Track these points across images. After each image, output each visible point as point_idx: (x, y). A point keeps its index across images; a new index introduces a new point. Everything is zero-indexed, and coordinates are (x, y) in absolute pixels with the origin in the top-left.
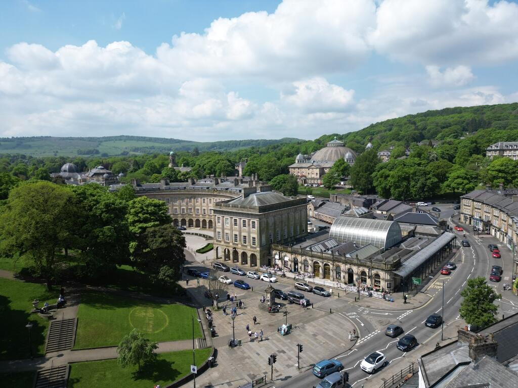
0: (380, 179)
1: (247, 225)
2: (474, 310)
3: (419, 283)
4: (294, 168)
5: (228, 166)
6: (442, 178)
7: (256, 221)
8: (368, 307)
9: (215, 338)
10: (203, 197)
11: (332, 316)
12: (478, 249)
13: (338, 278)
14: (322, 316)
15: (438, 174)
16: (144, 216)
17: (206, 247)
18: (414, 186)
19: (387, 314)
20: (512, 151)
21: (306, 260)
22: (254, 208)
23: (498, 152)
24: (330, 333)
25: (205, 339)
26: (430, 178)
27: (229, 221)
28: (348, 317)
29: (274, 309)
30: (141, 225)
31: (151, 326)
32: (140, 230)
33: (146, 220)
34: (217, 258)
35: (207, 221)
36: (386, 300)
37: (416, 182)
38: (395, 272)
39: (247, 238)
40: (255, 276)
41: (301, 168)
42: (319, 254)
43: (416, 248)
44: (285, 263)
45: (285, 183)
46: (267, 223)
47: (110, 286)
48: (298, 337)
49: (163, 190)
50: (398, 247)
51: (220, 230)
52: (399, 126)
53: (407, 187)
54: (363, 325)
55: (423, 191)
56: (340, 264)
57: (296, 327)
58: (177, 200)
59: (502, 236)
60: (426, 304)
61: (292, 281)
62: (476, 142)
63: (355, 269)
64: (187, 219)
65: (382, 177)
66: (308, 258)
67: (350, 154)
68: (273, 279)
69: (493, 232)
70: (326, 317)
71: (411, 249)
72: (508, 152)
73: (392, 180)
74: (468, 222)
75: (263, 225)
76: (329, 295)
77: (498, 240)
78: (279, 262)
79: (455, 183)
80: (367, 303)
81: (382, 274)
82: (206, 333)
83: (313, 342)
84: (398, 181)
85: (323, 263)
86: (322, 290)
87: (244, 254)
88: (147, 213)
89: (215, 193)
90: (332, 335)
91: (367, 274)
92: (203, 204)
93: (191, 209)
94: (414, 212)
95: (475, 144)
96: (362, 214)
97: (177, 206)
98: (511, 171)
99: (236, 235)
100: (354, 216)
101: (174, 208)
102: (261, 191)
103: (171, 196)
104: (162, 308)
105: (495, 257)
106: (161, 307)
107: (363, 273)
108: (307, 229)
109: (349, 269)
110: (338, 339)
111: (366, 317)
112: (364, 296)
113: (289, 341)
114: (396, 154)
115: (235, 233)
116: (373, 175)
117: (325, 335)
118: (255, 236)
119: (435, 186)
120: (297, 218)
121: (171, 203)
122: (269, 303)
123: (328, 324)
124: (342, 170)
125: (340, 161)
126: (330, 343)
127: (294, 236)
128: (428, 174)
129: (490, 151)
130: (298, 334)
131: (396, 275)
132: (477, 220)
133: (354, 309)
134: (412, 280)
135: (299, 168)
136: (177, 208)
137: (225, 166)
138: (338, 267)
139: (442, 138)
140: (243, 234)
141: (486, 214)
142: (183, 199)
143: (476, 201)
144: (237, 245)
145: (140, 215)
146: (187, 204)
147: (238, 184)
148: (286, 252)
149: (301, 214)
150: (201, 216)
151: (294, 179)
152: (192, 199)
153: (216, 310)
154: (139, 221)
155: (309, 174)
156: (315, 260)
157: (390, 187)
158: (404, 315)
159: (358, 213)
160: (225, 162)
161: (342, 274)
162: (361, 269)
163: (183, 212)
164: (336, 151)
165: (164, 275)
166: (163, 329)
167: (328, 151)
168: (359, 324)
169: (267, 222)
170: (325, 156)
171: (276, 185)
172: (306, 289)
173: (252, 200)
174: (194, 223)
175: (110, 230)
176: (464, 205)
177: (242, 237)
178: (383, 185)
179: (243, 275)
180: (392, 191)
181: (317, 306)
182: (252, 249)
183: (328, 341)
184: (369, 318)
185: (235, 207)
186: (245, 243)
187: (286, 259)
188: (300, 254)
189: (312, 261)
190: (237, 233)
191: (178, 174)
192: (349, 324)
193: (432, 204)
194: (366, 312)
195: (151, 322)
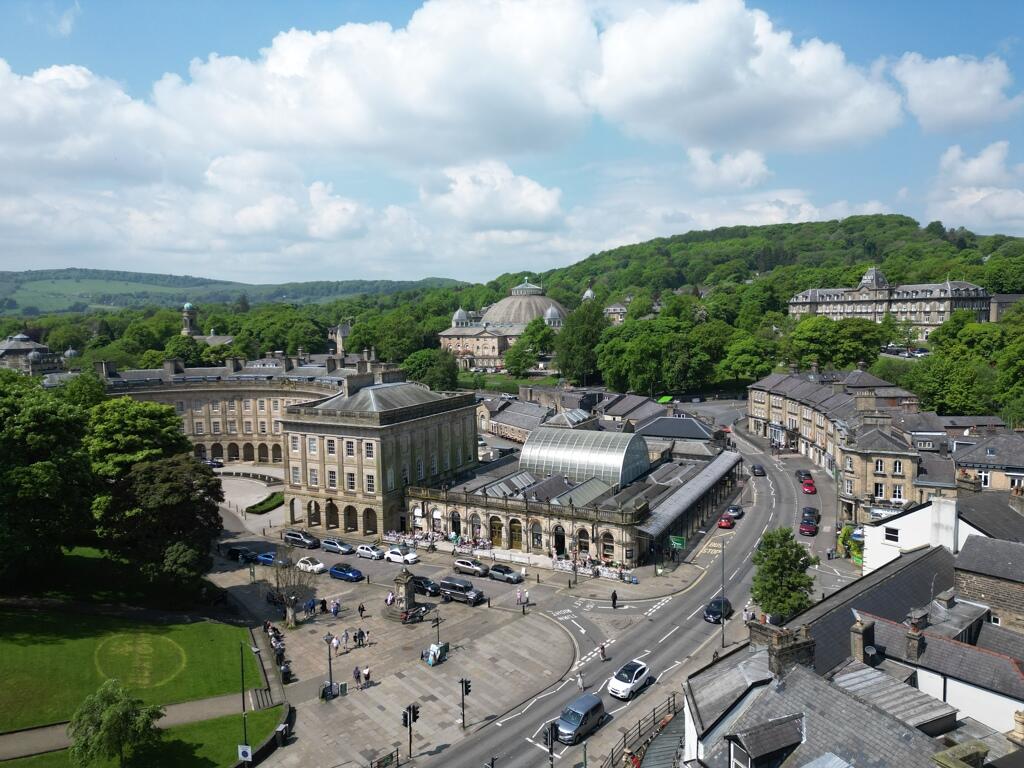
0: (608, 357)
1: (355, 451)
2: (775, 587)
3: (682, 545)
4: (450, 337)
5: (314, 333)
6: (718, 354)
7: (375, 442)
8: (593, 596)
9: (290, 685)
10: (260, 397)
11: (527, 619)
12: (779, 479)
13: (536, 546)
14: (507, 622)
15: (710, 347)
16: (128, 438)
17: (268, 500)
18: (670, 368)
19: (627, 607)
20: (831, 306)
21: (475, 516)
22: (370, 417)
23: (808, 306)
24: (523, 653)
25: (269, 689)
26: (695, 355)
27: (317, 444)
28: (556, 618)
29: (413, 616)
30: (119, 458)
31: (147, 674)
32: (118, 469)
33: (131, 448)
34: (293, 522)
35: (270, 447)
36: (625, 581)
37: (673, 362)
38: (639, 528)
39: (356, 477)
40: (374, 553)
41: (464, 336)
42: (500, 501)
43: (674, 483)
44: (433, 524)
45: (431, 365)
46: (398, 446)
47: (49, 594)
48: (461, 665)
49: (169, 385)
50: (645, 481)
51: (299, 464)
52: (641, 258)
53: (658, 370)
54: (583, 631)
55: (685, 378)
56: (540, 518)
57: (457, 648)
58: (201, 405)
59: (817, 455)
60: (695, 584)
61: (448, 558)
62: (771, 289)
63: (568, 527)
64: (225, 445)
65: (611, 353)
66: (480, 511)
67: (555, 310)
68: (410, 557)
69: (802, 448)
70: (515, 623)
71: (667, 483)
72: (824, 306)
73: (632, 359)
74: (761, 433)
75: (390, 450)
76: (520, 581)
77: (811, 462)
78: (421, 522)
79: (739, 363)
80: (590, 590)
81: (617, 533)
82: (271, 677)
83: (490, 673)
84: (642, 360)
85: (507, 518)
86: (508, 570)
87: (350, 511)
88: (133, 433)
89: (286, 389)
90: (528, 657)
91: (590, 535)
92: (260, 412)
93: (233, 422)
94: (670, 416)
95: (769, 293)
96: (578, 422)
97: (202, 417)
98: (830, 340)
99: (332, 473)
100: (564, 426)
101: (196, 420)
102: (384, 382)
103: (189, 395)
104: (172, 633)
105: (807, 493)
106: (171, 630)
107: (583, 533)
108: (476, 455)
109: (556, 528)
110: (539, 662)
111: (588, 616)
112: (584, 578)
113: (444, 675)
114: (637, 310)
115: (329, 468)
116: (597, 349)
117: (514, 658)
118: (373, 472)
119: (705, 369)
120: (457, 434)
121: (189, 410)
122: (402, 605)
123: (519, 636)
124: (541, 341)
125: (535, 322)
126: (523, 672)
127: (452, 470)
128: (693, 347)
129: (795, 304)
130: (461, 659)
131: (641, 533)
132: (776, 427)
133: (566, 602)
134: (669, 542)
135: (458, 337)
136: (203, 420)
137: (306, 333)
138: (537, 524)
139: (716, 281)
140: (348, 470)
141: (790, 416)
142: (215, 403)
143: (775, 394)
144: (335, 492)
145: (118, 437)
146: (224, 412)
147: (335, 368)
148: (437, 501)
149: (464, 425)
150: (255, 436)
151: (449, 359)
152: (236, 402)
153: (292, 628)
154: (115, 450)
155: (478, 348)
156: (493, 513)
157: (627, 371)
158: (657, 607)
159: (571, 421)
160: (306, 324)
161: (545, 538)
162: (579, 525)
163: (216, 430)
164: (529, 304)
165: (175, 562)
166: (173, 676)
167: (513, 303)
168: (575, 631)
169: (398, 443)
170: (508, 314)
171: (414, 371)
172: (476, 571)
173: (366, 399)
174: (241, 453)
175: (47, 469)
176: (755, 402)
177: (345, 476)
178: (614, 369)
179: (347, 553)
180: (631, 378)
181: (498, 603)
182: (367, 500)
183: (518, 669)
184: (594, 618)
185: (329, 415)
186: (352, 488)
187: (437, 515)
188: (463, 504)
189: (487, 515)
190: (335, 468)
191: (202, 350)
192: (559, 632)
193: (701, 401)
194: (590, 606)
195: (146, 665)
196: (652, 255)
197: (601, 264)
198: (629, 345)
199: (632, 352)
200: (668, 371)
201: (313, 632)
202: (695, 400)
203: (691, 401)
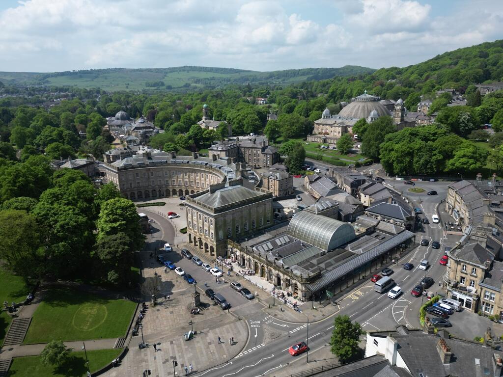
1: (207, 221)
6: (449, 155)
7: (213, 220)
8: (275, 315)
9: (134, 337)
10: (202, 173)
11: (238, 323)
13: (270, 279)
14: (230, 323)
15: (444, 151)
18: (417, 161)
19: (285, 326)
22: (211, 209)
25: (126, 338)
26: (435, 155)
27: (196, 214)
28: (250, 325)
31: (89, 324)
34: (190, 242)
37: (420, 158)
39: (208, 232)
40: (207, 268)
41: (326, 124)
43: (358, 251)
44: (236, 257)
45: (292, 150)
48: (196, 343)
49: (169, 164)
50: (344, 248)
51: (191, 220)
53: (411, 163)
54: (256, 336)
55: (426, 168)
57: (201, 333)
58: (181, 174)
63: (282, 275)
64: (190, 190)
66: (251, 258)
67: (376, 112)
68: (219, 274)
70: (232, 324)
71: (354, 252)
74: (450, 212)
76: (252, 298)
78: (232, 255)
79: (460, 163)
80: (276, 312)
81: (299, 285)
82: (130, 331)
83: (204, 350)
84: (402, 156)
85: (260, 264)
86: (248, 292)
92: (202, 179)
93: (193, 182)
94: (389, 203)
96: (323, 210)
97: (181, 178)
100: (313, 212)
101: (179, 180)
102: (230, 185)
103: (176, 169)
104: (108, 304)
106: (108, 302)
107: (287, 280)
108: (273, 219)
109: (278, 274)
110: (225, 350)
111: (265, 327)
114: (435, 107)
115: (200, 225)
116: (381, 145)
118: (213, 232)
120: (261, 212)
121: (176, 175)
123: (228, 332)
125: (360, 121)
127: (256, 228)
128: (434, 151)
130: (198, 340)
131: (309, 288)
132: (456, 212)
133: (262, 317)
135: (323, 125)
136: (181, 180)
138: (271, 271)
140: (205, 228)
141: (462, 210)
142: (186, 173)
143: (458, 194)
144: (202, 235)
146: (189, 177)
148: (237, 248)
149: (265, 207)
150: (200, 188)
152: (193, 173)
153: (152, 307)
155: (331, 131)
156: (256, 260)
158: (298, 329)
159: (318, 209)
161: (274, 277)
162: (285, 276)
163: (186, 184)
165: (111, 278)
166: (97, 326)
168: (253, 335)
169: (225, 220)
170: (351, 112)
171: (285, 152)
173: (216, 197)
176: (450, 195)
179: (199, 265)
180: (395, 165)
181: (233, 311)
182: (211, 242)
183: (215, 351)
184: (266, 329)
185: (199, 204)
186: (207, 236)
187: (237, 254)
188: (245, 253)
189: (254, 260)
190: (202, 226)
192: (245, 334)
193: (435, 181)
194: (270, 321)
195: (90, 320)
196: (475, 57)
197: (441, 62)
198: (397, 146)
199: (397, 151)
200: (416, 163)
201: (158, 310)
202: (431, 180)
203: (429, 180)
